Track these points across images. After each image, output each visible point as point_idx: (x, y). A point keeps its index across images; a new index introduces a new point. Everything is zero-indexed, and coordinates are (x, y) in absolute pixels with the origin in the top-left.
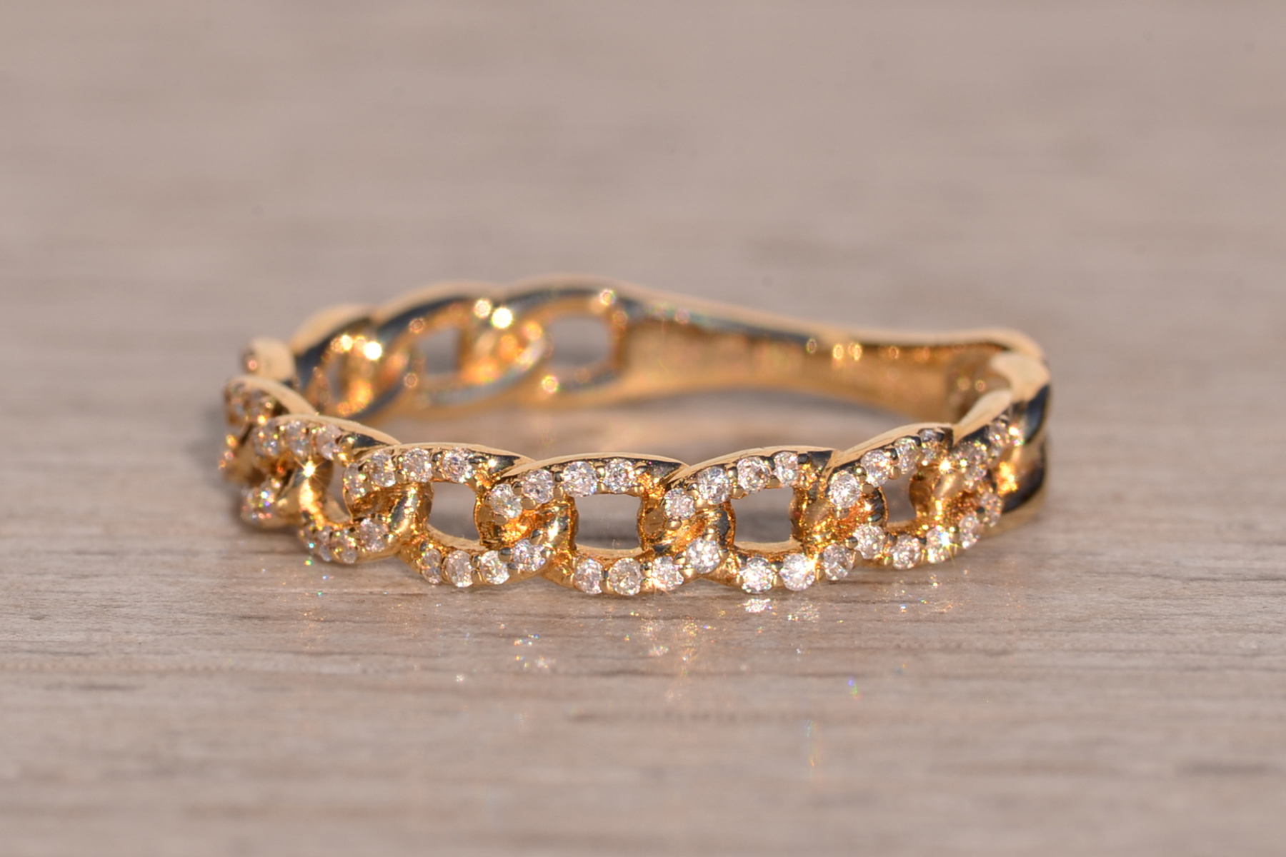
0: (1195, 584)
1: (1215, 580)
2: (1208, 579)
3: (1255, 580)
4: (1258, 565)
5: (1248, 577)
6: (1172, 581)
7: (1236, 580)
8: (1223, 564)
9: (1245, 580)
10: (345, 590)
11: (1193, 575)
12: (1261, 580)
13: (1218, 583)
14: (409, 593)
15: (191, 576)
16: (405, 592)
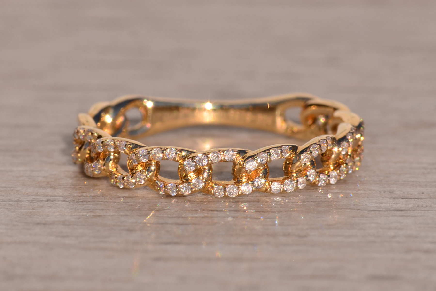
0: (372, 212)
1: (379, 211)
2: (377, 211)
3: (393, 211)
4: (394, 206)
5: (391, 210)
6: (364, 211)
7: (387, 211)
8: (382, 205)
9: (390, 211)
10: (73, 214)
11: (372, 209)
12: (396, 211)
13: (380, 212)
14: (96, 215)
15: (19, 209)
16: (95, 215)
